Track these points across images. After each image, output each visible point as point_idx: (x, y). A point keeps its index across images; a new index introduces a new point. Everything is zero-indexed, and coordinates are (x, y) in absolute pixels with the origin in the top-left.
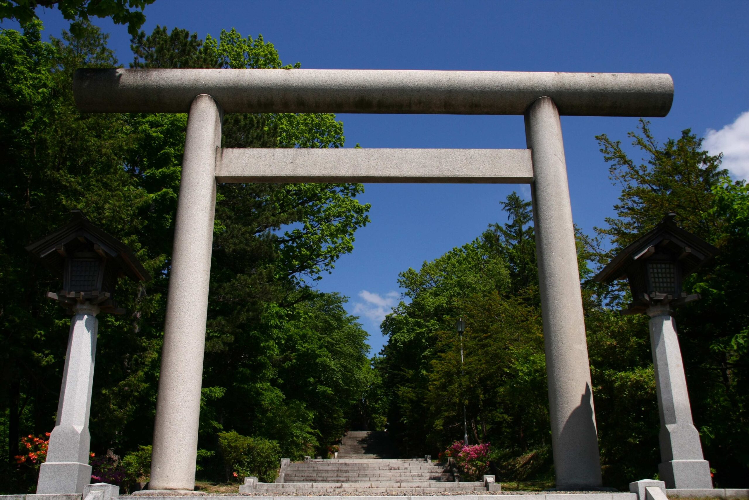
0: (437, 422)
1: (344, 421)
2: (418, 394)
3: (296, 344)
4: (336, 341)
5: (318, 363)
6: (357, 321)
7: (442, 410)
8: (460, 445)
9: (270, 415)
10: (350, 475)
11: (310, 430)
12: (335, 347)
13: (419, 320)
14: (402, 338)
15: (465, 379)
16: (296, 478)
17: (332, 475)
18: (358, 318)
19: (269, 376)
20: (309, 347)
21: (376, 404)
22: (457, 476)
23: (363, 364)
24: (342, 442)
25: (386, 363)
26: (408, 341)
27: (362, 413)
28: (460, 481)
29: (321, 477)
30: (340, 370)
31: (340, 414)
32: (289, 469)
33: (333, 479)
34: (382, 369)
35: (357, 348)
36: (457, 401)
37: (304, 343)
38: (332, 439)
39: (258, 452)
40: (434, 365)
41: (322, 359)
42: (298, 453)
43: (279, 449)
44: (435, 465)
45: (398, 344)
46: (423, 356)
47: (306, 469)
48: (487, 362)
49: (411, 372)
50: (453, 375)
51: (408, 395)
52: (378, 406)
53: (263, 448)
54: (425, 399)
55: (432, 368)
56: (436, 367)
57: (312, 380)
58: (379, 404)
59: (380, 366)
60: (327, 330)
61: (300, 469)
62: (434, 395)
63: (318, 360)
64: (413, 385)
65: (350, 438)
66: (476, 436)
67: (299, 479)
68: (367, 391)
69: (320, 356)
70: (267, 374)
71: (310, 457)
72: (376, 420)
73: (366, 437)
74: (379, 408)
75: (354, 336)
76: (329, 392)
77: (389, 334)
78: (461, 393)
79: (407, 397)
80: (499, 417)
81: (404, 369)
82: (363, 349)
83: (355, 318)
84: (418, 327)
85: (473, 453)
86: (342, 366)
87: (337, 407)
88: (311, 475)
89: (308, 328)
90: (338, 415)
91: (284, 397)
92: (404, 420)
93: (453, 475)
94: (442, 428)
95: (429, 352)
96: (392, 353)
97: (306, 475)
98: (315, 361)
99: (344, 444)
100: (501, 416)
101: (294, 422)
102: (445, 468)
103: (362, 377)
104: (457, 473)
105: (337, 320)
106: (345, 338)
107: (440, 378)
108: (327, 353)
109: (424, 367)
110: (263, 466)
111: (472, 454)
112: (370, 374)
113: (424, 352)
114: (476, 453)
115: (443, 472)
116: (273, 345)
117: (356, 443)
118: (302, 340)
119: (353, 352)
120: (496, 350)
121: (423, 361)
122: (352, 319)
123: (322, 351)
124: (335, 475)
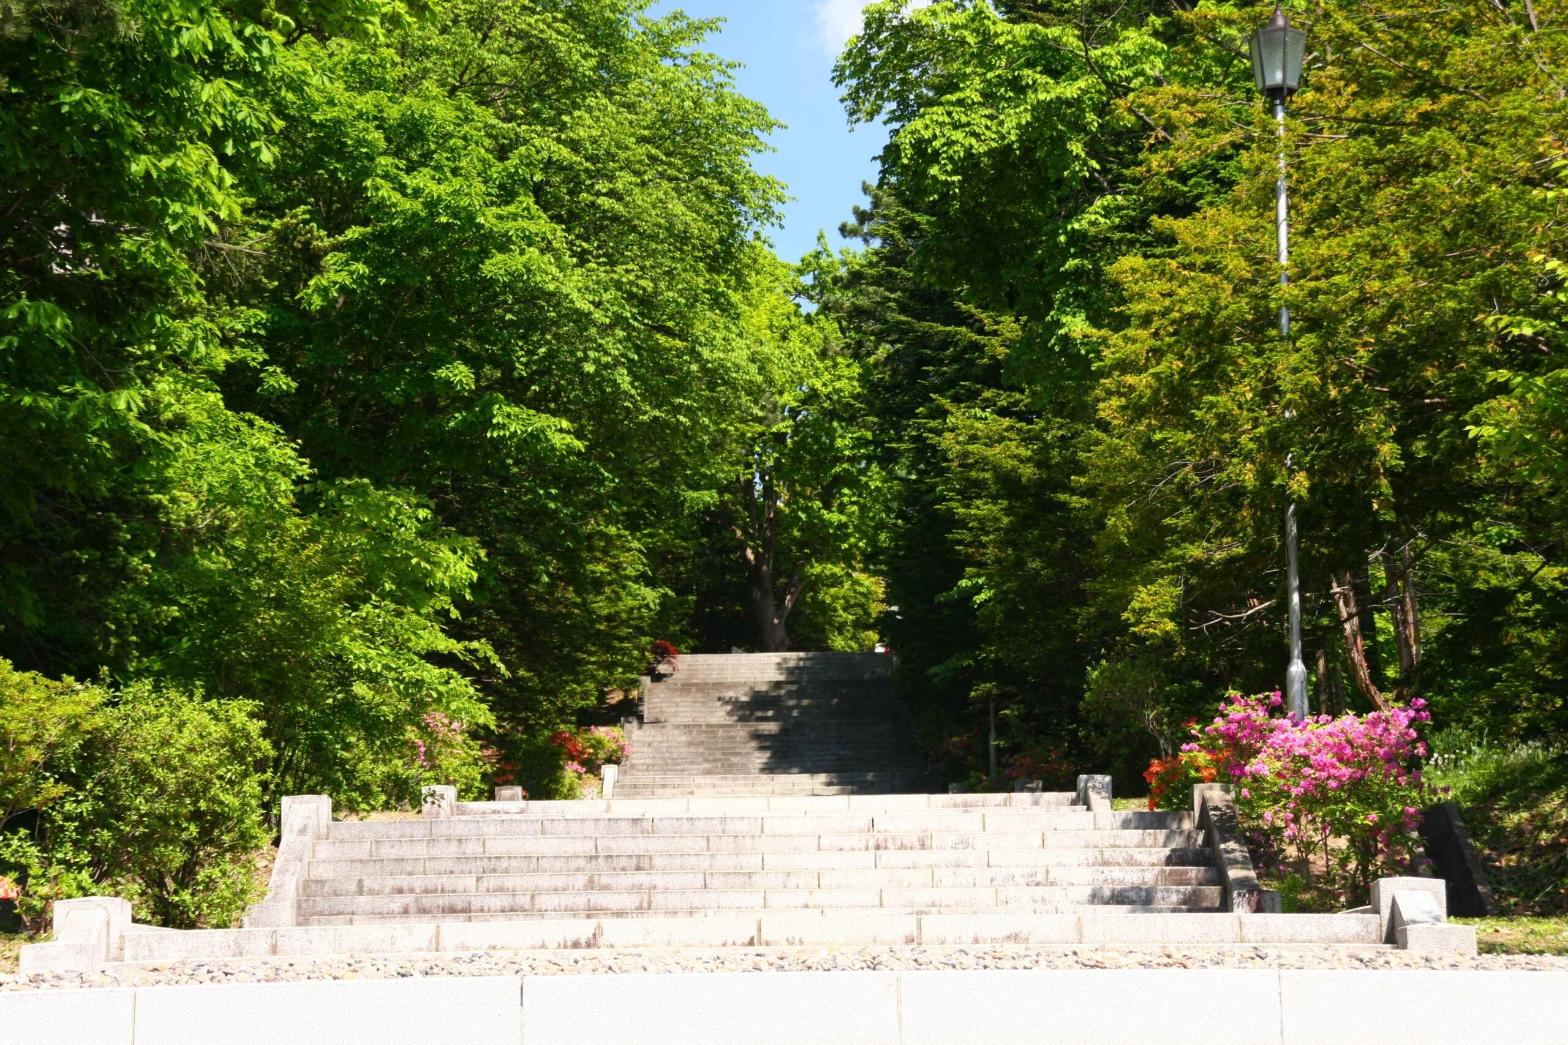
0: (1142, 597)
1: (651, 596)
2: (1047, 447)
3: (367, 173)
4: (593, 159)
5: (492, 282)
6: (706, 46)
7: (1172, 530)
8: (1259, 716)
9: (215, 562)
10: (659, 880)
11: (445, 644)
12: (589, 189)
13: (1053, 32)
14: (958, 135)
15: (1294, 359)
16: (362, 899)
17: (561, 881)
18: (710, 26)
19: (192, 344)
20: (435, 189)
21: (827, 506)
22: (1243, 883)
23: (742, 285)
24: (646, 710)
25: (877, 281)
26: (991, 153)
27: (750, 554)
28: (1259, 909)
29: (501, 890)
30: (618, 320)
31: (625, 557)
32: (324, 851)
33: (566, 900)
34: (858, 313)
35: (709, 196)
36: (1249, 477)
37: (409, 170)
38: (585, 695)
39: (135, 766)
40: (1131, 286)
41: (516, 262)
42: (381, 769)
43: (266, 745)
44: (1126, 824)
45: (934, 170)
46: (1077, 238)
47: (420, 850)
48: (1423, 259)
49: (1010, 326)
50: (1225, 338)
51: (995, 453)
52: (835, 517)
53: (165, 742)
54: (1081, 470)
55: (1123, 301)
56: (1141, 296)
57: (460, 374)
58: (841, 509)
59: (846, 298)
60: (542, 98)
61: (387, 852)
62: (1130, 451)
63: (495, 266)
64: (1024, 399)
65: (686, 688)
66: (1364, 673)
67: (379, 903)
68: (780, 437)
69: (504, 245)
70: (176, 334)
71: (450, 792)
72: (826, 595)
73: (777, 685)
74: (842, 526)
75: (689, 129)
76: (559, 441)
77: (883, 116)
78: (1272, 435)
79: (982, 463)
80: (1494, 569)
81: (971, 308)
82: (743, 201)
83: (697, 29)
84: (1049, 71)
85: (1328, 757)
86: (631, 297)
87: (610, 520)
88: (446, 882)
89: (430, 85)
90: (616, 567)
91: (304, 470)
92: (978, 589)
93: (1220, 879)
94: (1170, 626)
95: (1108, 212)
96: (909, 228)
97: (418, 882)
98: (475, 268)
99: (656, 722)
100: (1506, 561)
101: (353, 601)
102: (1178, 842)
103: (740, 355)
104: (1243, 864)
105: (594, 39)
106: (642, 140)
107: (1157, 353)
108: (542, 225)
109: (1077, 295)
110: (173, 841)
111: (1323, 767)
112: (795, 343)
113: (1077, 212)
114: (1347, 763)
115: (1169, 861)
116: (205, 172)
117: (719, 715)
118: (398, 153)
119: (690, 216)
120: (1476, 191)
121: (1071, 264)
122: (679, 36)
123: (515, 217)
124: (581, 880)
